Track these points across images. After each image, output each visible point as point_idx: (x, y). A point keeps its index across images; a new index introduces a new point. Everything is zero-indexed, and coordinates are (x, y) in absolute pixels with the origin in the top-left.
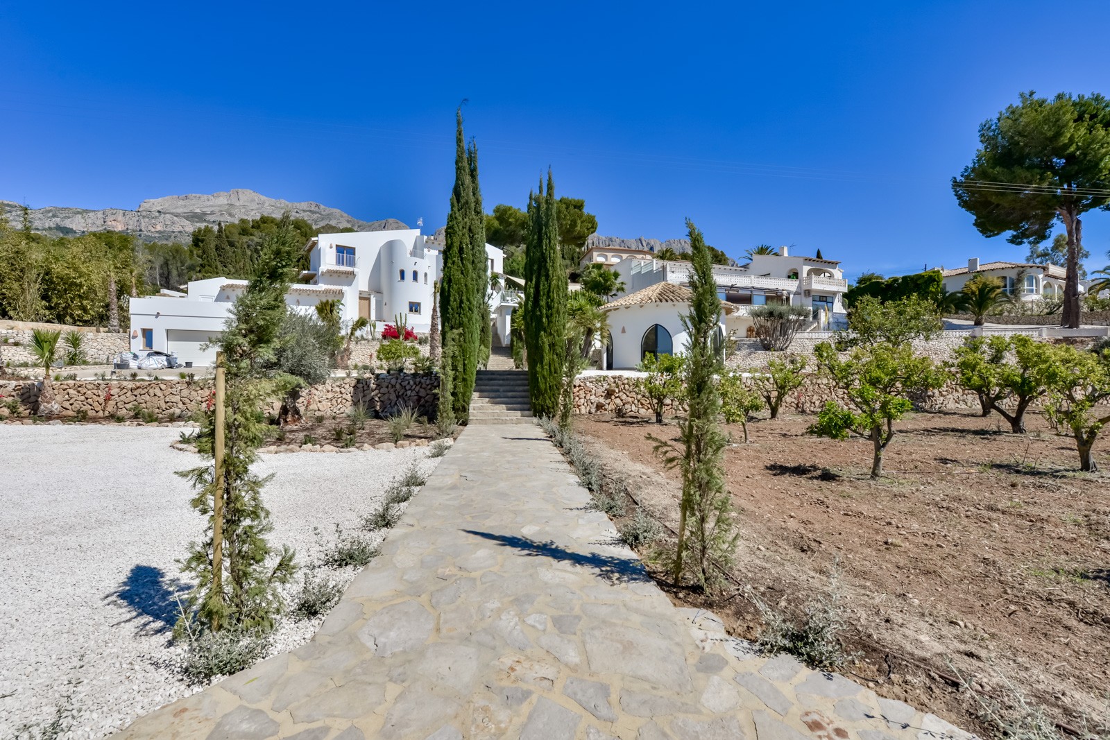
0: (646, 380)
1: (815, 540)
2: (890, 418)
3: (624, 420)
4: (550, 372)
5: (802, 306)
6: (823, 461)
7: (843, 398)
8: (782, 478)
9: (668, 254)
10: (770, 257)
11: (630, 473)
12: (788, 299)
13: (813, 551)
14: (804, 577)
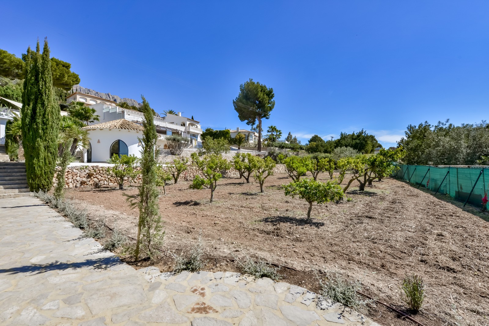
0: (114, 168)
1: (193, 228)
2: (216, 180)
3: (100, 189)
4: (45, 163)
5: (186, 138)
6: (195, 198)
7: (201, 174)
8: (180, 207)
9: (125, 105)
10: (174, 116)
11: (106, 216)
12: (181, 134)
13: (192, 232)
14: (189, 242)
